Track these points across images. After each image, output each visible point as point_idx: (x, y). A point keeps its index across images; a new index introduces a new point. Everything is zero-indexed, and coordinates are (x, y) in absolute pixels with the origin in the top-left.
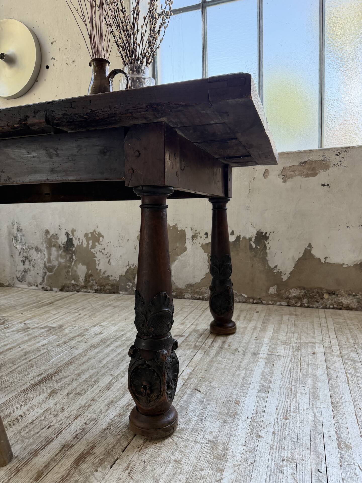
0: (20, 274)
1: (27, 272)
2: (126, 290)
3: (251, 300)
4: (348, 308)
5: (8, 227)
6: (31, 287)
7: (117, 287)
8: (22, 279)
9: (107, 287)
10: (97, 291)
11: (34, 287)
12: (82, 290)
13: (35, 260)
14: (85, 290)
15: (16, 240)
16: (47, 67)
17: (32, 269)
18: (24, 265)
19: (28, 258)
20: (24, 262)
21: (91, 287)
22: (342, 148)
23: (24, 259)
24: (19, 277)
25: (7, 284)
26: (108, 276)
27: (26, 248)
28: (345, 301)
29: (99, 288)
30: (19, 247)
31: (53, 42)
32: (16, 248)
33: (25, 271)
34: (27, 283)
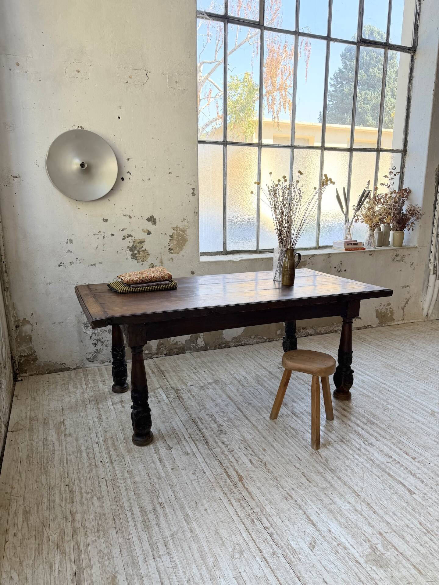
0: (91, 355)
1: (99, 352)
2: (191, 349)
3: (268, 340)
4: (311, 335)
5: (76, 316)
6: (104, 364)
7: (183, 348)
8: (93, 359)
9: (174, 350)
10: (166, 355)
11: (106, 364)
12: (154, 357)
13: (108, 341)
14: (156, 356)
15: (86, 326)
16: (123, 179)
17: (105, 348)
18: (95, 346)
19: (100, 341)
20: (96, 345)
21: (161, 353)
22: (312, 255)
23: (96, 342)
24: (90, 358)
25: (75, 367)
26: (177, 342)
27: (98, 332)
28: (310, 331)
29: (168, 352)
30: (90, 332)
31: (129, 159)
32: (86, 333)
33: (97, 352)
34: (99, 361)
